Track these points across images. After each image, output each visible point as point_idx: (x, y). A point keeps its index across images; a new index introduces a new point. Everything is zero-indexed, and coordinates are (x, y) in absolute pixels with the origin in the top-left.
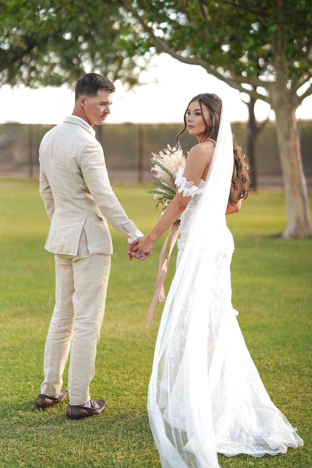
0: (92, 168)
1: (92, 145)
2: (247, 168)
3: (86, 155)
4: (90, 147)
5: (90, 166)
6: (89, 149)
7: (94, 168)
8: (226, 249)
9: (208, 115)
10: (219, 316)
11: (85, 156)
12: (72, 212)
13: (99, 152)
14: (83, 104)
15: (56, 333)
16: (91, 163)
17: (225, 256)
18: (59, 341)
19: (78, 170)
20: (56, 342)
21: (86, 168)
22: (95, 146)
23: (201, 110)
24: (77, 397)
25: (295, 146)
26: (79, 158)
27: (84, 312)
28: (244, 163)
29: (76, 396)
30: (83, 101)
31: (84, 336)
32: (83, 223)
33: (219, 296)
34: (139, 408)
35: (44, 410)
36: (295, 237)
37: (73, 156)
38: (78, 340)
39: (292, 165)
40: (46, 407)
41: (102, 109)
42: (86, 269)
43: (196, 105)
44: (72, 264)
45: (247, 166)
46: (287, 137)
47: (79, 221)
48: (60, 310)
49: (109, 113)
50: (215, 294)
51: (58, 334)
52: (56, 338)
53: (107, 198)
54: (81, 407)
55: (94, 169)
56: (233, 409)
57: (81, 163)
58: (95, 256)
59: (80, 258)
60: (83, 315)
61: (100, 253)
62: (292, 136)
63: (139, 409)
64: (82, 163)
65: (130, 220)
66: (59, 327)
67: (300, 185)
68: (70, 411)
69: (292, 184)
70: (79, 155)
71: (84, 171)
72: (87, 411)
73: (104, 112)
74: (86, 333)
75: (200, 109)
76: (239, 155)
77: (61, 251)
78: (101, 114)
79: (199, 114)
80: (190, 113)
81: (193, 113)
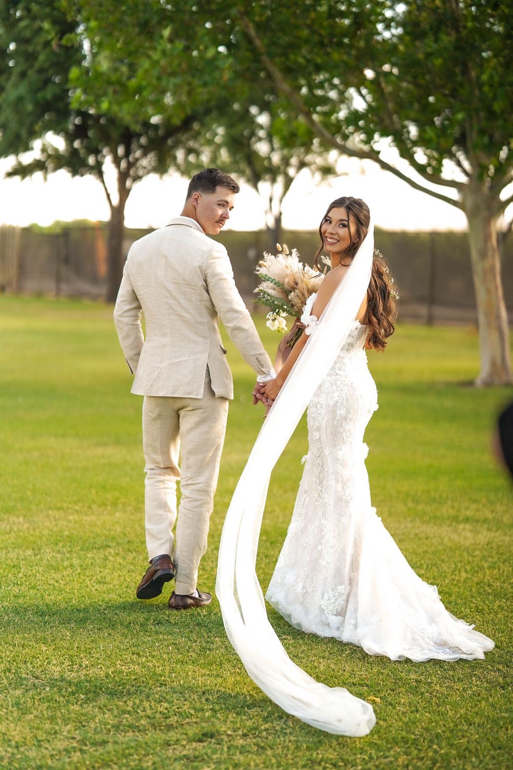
2: (397, 297)
14: (195, 203)
21: (214, 278)
23: (348, 221)
25: (493, 267)
26: (204, 266)
27: (196, 476)
28: (393, 291)
29: (183, 583)
30: (196, 199)
36: (488, 384)
38: (189, 512)
39: (488, 291)
41: (220, 212)
43: (339, 214)
45: (396, 294)
46: (483, 255)
49: (228, 218)
57: (208, 271)
60: (194, 481)
62: (490, 253)
67: (498, 317)
68: (173, 602)
69: (487, 315)
70: (205, 261)
72: (194, 601)
73: (221, 216)
74: (200, 503)
75: (346, 219)
76: (386, 279)
78: (217, 218)
79: (344, 226)
80: (331, 222)
81: (337, 223)
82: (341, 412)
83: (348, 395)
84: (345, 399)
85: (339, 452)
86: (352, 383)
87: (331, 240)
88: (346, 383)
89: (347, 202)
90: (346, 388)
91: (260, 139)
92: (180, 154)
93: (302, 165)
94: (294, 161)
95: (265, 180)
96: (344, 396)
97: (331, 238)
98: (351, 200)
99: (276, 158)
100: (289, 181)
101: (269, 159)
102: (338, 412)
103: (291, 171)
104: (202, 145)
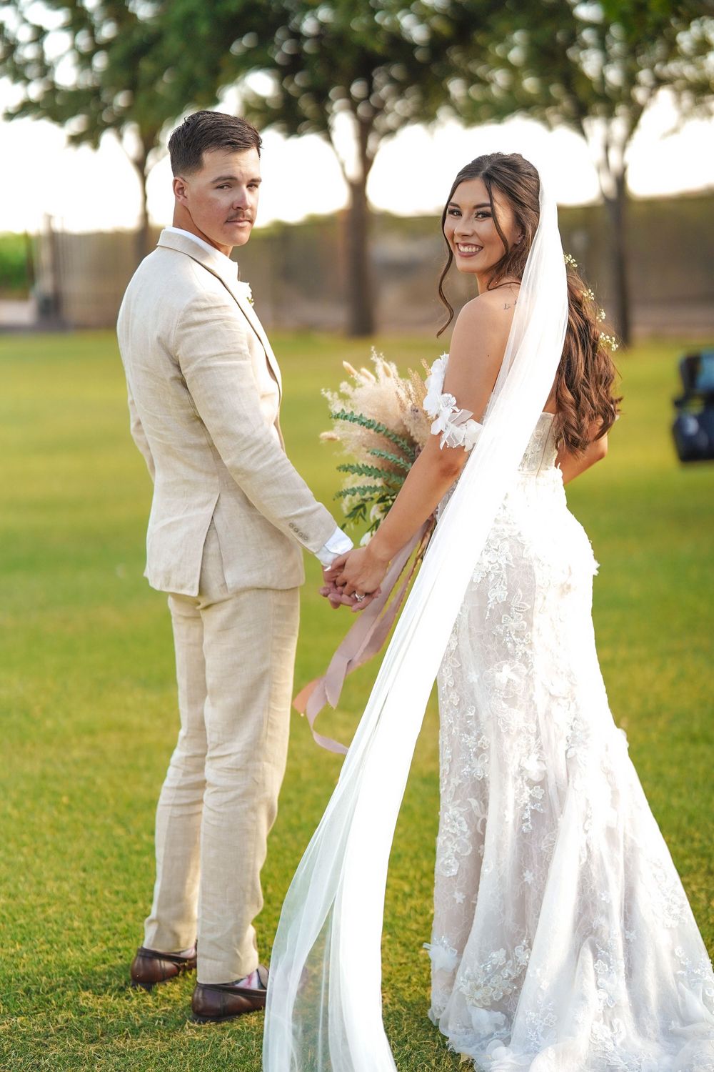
0: (206, 365)
1: (203, 305)
2: (613, 345)
3: (187, 330)
4: (199, 310)
5: (199, 360)
6: (197, 317)
7: (212, 364)
8: (570, 568)
9: (510, 217)
10: (567, 752)
11: (186, 335)
12: (186, 482)
13: (225, 322)
14: (182, 197)
15: (179, 788)
16: (201, 353)
17: (569, 587)
18: (186, 811)
19: (172, 373)
20: (177, 812)
21: (189, 365)
22: (212, 305)
23: (491, 205)
24: (213, 962)
26: (172, 341)
27: (226, 741)
28: (603, 334)
29: (211, 959)
30: (181, 191)
31: (226, 803)
32: (211, 508)
33: (564, 698)
34: (393, 985)
35: (149, 989)
37: (156, 334)
40: (154, 983)
41: (225, 200)
42: (225, 628)
43: (475, 192)
44: (202, 615)
45: (612, 340)
47: (203, 505)
48: (188, 732)
50: (550, 694)
51: (184, 793)
52: (177, 802)
53: (246, 446)
54: (229, 989)
55: (210, 368)
56: (592, 1032)
57: (178, 354)
58: (246, 595)
59: (210, 602)
60: (224, 749)
61: (259, 586)
63: (393, 989)
64: (180, 353)
65: (320, 503)
66: (186, 774)
68: (201, 1000)
70: (173, 332)
71: (188, 372)
72: (247, 998)
73: (232, 207)
74: (233, 794)
75: (488, 201)
76: (588, 311)
77: (168, 585)
79: (486, 215)
80: (460, 214)
81: (471, 214)
82: (498, 594)
83: (511, 559)
84: (504, 566)
85: (498, 675)
86: (519, 534)
87: (466, 249)
88: (506, 534)
89: (487, 166)
90: (507, 545)
91: (585, 47)
92: (456, 87)
93: (660, 82)
94: (644, 76)
95: (595, 115)
96: (503, 561)
97: (465, 245)
98: (495, 159)
99: (614, 76)
100: (636, 113)
101: (603, 77)
102: (492, 595)
103: (640, 94)
104: (490, 69)
